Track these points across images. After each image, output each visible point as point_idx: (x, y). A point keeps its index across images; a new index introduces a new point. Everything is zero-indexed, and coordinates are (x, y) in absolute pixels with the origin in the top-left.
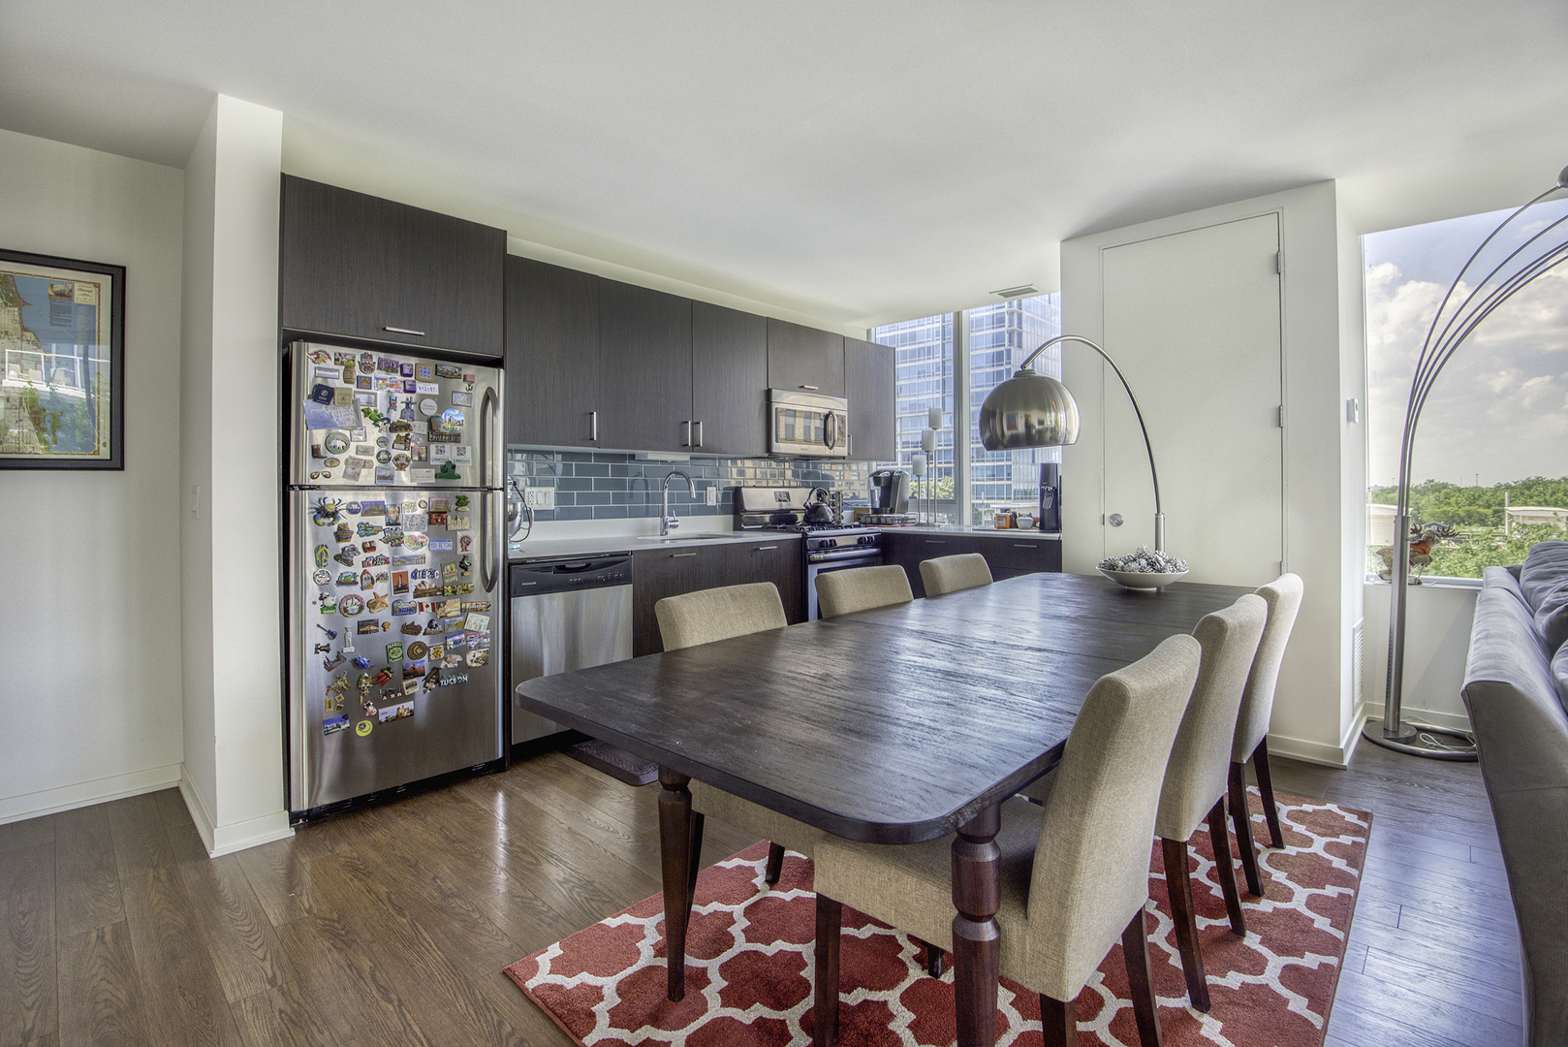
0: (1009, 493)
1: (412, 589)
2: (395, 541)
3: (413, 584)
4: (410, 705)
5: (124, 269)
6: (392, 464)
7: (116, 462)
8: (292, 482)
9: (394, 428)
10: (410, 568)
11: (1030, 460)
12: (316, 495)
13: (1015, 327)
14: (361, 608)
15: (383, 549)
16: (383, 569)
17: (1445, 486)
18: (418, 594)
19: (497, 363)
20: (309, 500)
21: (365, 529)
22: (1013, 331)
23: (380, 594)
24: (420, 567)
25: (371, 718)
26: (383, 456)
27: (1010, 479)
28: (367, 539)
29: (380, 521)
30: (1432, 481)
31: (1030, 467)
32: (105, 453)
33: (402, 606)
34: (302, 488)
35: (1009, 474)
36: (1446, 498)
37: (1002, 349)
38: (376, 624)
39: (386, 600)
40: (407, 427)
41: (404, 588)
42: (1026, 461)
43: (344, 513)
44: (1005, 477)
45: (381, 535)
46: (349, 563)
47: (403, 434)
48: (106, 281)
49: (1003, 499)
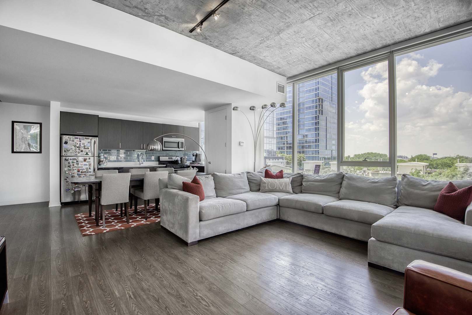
0: (318, 158)
1: (80, 172)
2: (78, 164)
3: (81, 171)
4: (80, 189)
5: (41, 123)
6: (77, 153)
7: (40, 152)
8: (62, 155)
9: (78, 147)
10: (80, 168)
11: (325, 148)
12: (65, 157)
13: (321, 109)
14: (72, 174)
15: (75, 165)
16: (76, 168)
17: (463, 157)
18: (81, 172)
19: (97, 136)
20: (64, 158)
21: (73, 162)
22: (320, 110)
23: (75, 172)
24: (82, 168)
25: (73, 190)
26: (76, 151)
27: (319, 154)
28: (73, 164)
29: (75, 161)
30: (459, 155)
31: (325, 150)
32: (39, 151)
33: (79, 174)
34: (63, 156)
35: (318, 153)
36: (462, 161)
37: (316, 115)
38: (74, 176)
39: (76, 173)
40: (80, 147)
41: (79, 171)
42: (324, 149)
43: (69, 160)
44: (317, 154)
45: (75, 163)
46: (70, 167)
47: (79, 148)
48: (39, 125)
49: (316, 160)
